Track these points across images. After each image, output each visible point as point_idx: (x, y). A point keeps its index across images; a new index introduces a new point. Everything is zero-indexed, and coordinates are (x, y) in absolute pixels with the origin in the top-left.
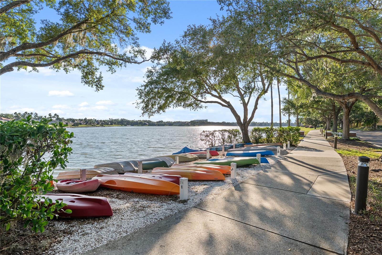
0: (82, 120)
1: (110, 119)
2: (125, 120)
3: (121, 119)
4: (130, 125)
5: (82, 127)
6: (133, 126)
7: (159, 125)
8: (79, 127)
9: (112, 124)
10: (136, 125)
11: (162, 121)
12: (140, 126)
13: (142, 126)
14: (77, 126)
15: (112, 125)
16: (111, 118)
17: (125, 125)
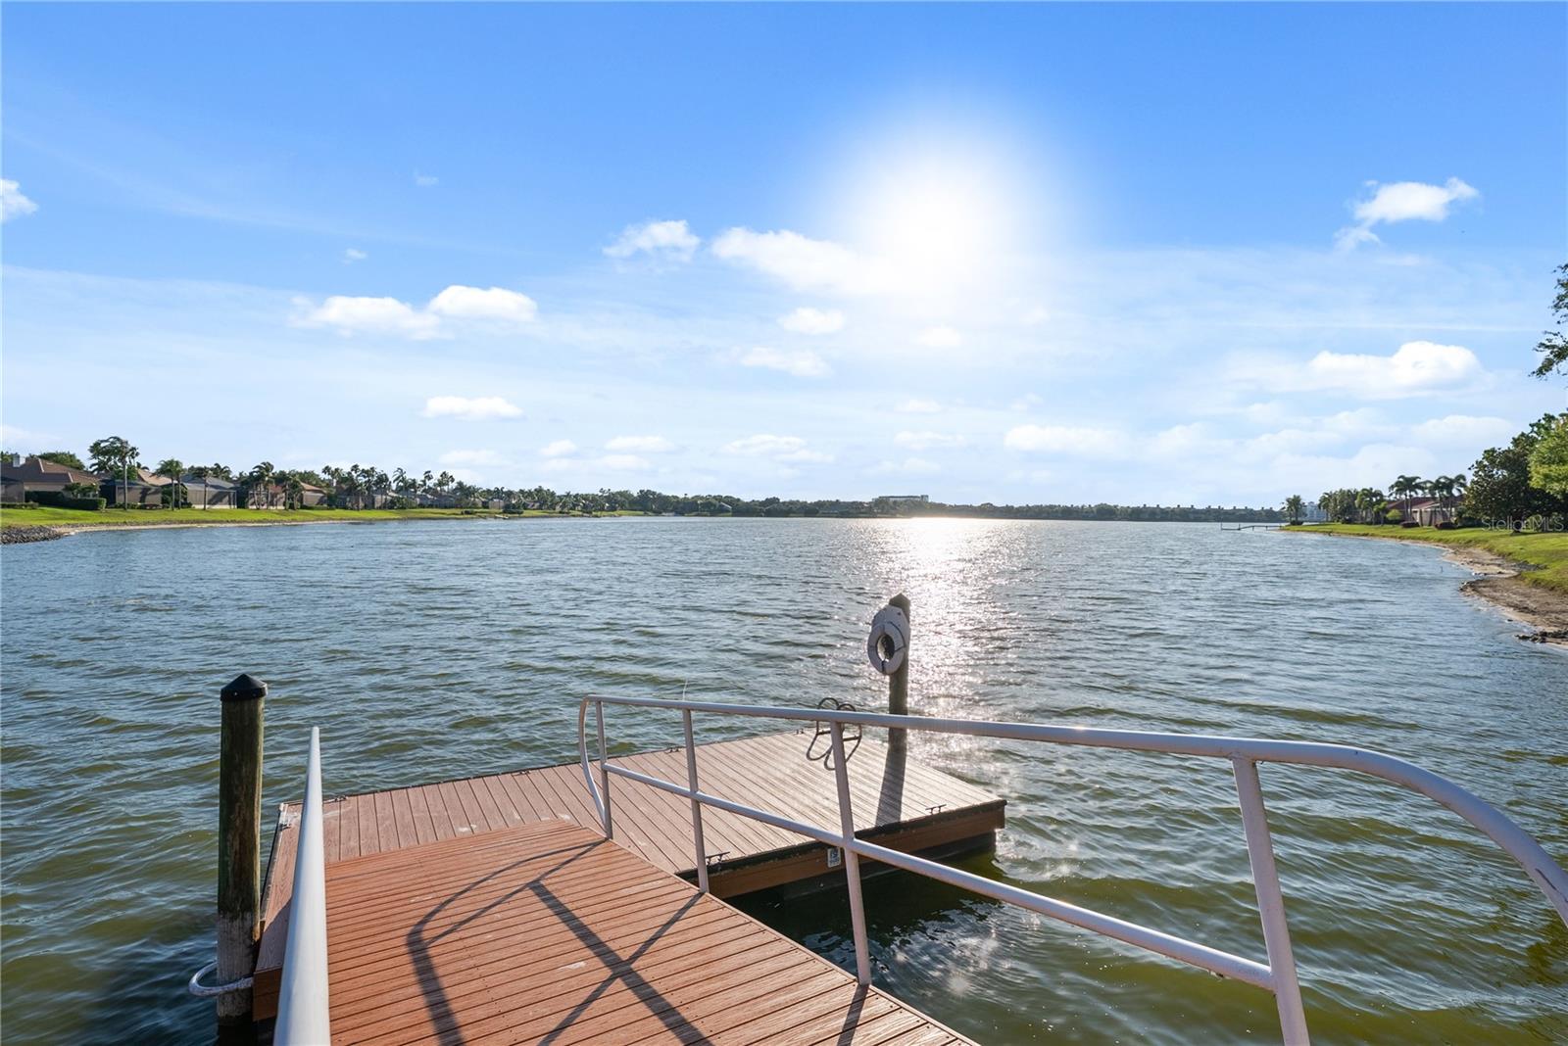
0: (530, 493)
1: (601, 490)
2: (654, 493)
3: (641, 491)
4: (672, 511)
5: (533, 517)
6: (682, 514)
7: (769, 514)
8: (525, 517)
9: (613, 509)
10: (691, 512)
11: (778, 499)
12: (705, 516)
13: (711, 516)
14: (519, 513)
15: (615, 513)
16: (606, 489)
17: (658, 513)
